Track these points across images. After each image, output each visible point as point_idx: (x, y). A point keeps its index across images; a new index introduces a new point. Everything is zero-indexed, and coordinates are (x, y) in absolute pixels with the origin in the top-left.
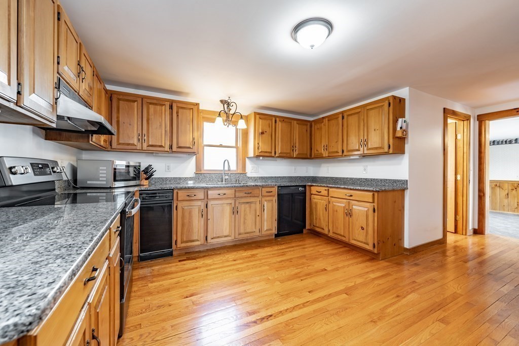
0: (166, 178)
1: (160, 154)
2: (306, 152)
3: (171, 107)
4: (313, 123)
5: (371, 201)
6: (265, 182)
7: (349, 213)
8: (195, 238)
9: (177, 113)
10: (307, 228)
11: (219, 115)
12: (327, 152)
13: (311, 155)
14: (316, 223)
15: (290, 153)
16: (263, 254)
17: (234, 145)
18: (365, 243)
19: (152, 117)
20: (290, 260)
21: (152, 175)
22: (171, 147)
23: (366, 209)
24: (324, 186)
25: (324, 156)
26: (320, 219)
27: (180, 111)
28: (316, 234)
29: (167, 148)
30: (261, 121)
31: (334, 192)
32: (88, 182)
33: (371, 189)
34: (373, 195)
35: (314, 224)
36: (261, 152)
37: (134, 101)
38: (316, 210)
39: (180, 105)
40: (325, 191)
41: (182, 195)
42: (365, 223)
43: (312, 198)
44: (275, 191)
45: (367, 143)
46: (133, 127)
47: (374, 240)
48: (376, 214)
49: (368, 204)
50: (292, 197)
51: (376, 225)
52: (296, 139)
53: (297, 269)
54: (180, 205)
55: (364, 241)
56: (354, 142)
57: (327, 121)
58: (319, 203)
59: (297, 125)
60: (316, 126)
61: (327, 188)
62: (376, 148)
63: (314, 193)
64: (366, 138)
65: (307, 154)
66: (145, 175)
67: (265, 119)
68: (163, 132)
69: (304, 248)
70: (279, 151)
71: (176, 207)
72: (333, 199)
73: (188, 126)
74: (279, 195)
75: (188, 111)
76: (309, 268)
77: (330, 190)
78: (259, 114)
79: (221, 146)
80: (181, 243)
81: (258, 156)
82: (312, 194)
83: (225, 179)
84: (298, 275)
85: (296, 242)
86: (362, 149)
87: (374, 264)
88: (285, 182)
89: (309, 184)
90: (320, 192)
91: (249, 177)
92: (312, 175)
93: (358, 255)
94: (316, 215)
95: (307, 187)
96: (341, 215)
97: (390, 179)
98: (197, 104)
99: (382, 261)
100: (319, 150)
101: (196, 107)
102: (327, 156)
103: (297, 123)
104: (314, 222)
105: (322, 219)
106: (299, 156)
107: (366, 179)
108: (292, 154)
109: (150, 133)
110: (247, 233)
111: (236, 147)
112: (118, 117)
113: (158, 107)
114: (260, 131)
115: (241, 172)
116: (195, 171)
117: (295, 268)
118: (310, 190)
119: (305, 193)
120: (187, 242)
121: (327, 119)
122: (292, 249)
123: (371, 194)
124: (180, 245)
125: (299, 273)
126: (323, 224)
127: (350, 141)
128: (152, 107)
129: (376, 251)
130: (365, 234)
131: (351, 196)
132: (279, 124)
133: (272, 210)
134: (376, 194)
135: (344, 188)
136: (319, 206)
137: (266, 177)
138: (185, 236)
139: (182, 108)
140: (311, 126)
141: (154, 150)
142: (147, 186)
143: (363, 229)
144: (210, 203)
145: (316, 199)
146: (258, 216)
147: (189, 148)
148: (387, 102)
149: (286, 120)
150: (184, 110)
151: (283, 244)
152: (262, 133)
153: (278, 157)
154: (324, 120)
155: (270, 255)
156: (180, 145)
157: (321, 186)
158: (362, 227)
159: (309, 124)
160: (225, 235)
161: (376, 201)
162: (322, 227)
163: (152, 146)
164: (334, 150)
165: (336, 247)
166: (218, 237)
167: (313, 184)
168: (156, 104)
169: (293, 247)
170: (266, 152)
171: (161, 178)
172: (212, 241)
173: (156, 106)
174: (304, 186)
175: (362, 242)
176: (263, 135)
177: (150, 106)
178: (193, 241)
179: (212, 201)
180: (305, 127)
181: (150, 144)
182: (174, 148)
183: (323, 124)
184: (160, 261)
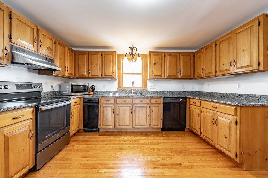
0: (103, 91)
1: (98, 79)
2: (189, 75)
3: (102, 55)
4: (195, 54)
5: (234, 115)
6: (160, 94)
7: (215, 122)
8: (109, 124)
9: (105, 57)
10: (187, 128)
11: (126, 55)
12: (204, 74)
13: (194, 76)
14: (193, 126)
15: (176, 76)
16: (145, 141)
17: (141, 73)
18: (227, 150)
19: (93, 61)
20: (159, 149)
21: (94, 90)
22: (102, 75)
23: (229, 121)
24: (198, 99)
25: (203, 76)
26: (195, 123)
27: (106, 56)
28: (193, 133)
29: (100, 76)
30: (154, 56)
31: (205, 104)
32: (64, 93)
33: (233, 103)
34: (236, 109)
35: (192, 126)
36: (154, 76)
37: (85, 54)
38: (193, 116)
39: (106, 53)
40: (198, 103)
41: (103, 100)
42: (228, 133)
43: (190, 107)
44: (161, 100)
45: (236, 64)
46: (85, 67)
47: (236, 150)
48: (238, 126)
49: (231, 117)
50: (180, 105)
51: (238, 136)
52: (181, 66)
53: (158, 158)
54: (102, 106)
55: (227, 148)
56: (225, 65)
57: (204, 50)
58: (194, 111)
59: (182, 56)
60: (197, 55)
61: (199, 101)
62: (245, 67)
63: (192, 104)
64: (235, 58)
65: (190, 76)
66: (91, 90)
67: (157, 55)
68: (98, 68)
69: (177, 142)
70: (167, 74)
71: (100, 106)
72: (204, 109)
73: (110, 64)
74: (164, 103)
75: (110, 56)
76: (168, 159)
77: (202, 102)
78: (153, 52)
79: (133, 74)
80: (103, 126)
81: (152, 79)
82: (190, 104)
83: (133, 93)
84: (155, 163)
85: (174, 136)
86: (231, 69)
87: (233, 172)
88: (175, 95)
89: (189, 97)
90: (195, 103)
91: (149, 92)
92: (198, 90)
93: (221, 159)
94: (193, 119)
95: (187, 99)
96: (209, 122)
97: (265, 94)
98: (115, 52)
99: (245, 172)
100: (199, 72)
101: (114, 53)
102: (204, 76)
103: (182, 55)
104: (192, 125)
105: (196, 123)
106: (183, 78)
107: (240, 94)
108: (178, 75)
109: (92, 69)
110: (141, 125)
111: (142, 74)
112: (79, 63)
113: (96, 56)
114: (154, 63)
115: (144, 89)
116: (117, 88)
117: (157, 156)
118: (190, 101)
119: (186, 103)
120: (105, 125)
121: (204, 49)
122: (168, 141)
123: (234, 108)
124: (101, 126)
125: (157, 161)
126: (197, 127)
127: (221, 64)
128: (93, 56)
129: (238, 160)
130: (227, 142)
131: (217, 108)
132: (168, 58)
133: (158, 113)
134: (239, 109)
135: (211, 101)
136: (194, 113)
137: (161, 92)
138: (104, 122)
139: (107, 54)
140: (194, 56)
141: (94, 77)
142: (93, 95)
143: (226, 138)
144: (118, 106)
145: (193, 108)
146: (148, 115)
147: (111, 75)
148: (256, 22)
149: (172, 54)
150: (108, 56)
151: (164, 136)
152: (155, 64)
153: (167, 79)
154: (203, 50)
155: (148, 142)
156: (106, 74)
157: (195, 99)
158: (225, 136)
159: (192, 55)
160: (126, 124)
161: (238, 114)
162: (197, 129)
163: (93, 75)
164: (209, 72)
165: (205, 147)
166: (123, 125)
167: (191, 97)
168: (94, 54)
169: (169, 140)
170: (158, 76)
171: (100, 91)
172: (119, 127)
173: (95, 55)
174: (185, 98)
175: (225, 149)
176: (155, 65)
177: (92, 55)
178: (108, 125)
179: (119, 105)
180: (189, 57)
181: (92, 74)
182: (103, 76)
183: (202, 53)
184: (92, 133)
